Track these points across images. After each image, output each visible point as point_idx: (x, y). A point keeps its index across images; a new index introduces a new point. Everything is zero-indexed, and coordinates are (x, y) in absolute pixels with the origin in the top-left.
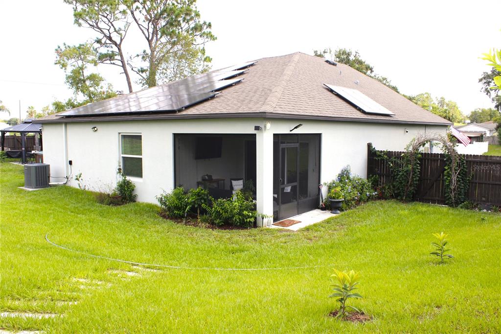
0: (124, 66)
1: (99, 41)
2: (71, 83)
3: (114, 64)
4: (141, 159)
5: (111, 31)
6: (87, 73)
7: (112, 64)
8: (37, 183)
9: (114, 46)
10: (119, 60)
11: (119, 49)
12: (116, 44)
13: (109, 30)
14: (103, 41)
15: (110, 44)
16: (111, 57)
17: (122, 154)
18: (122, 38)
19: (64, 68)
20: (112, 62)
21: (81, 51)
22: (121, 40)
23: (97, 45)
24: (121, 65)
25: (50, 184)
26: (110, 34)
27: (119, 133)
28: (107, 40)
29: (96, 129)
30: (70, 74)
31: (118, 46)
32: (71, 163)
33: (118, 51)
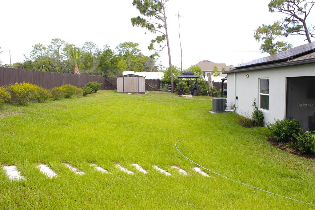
0: (307, 35)
1: (288, 20)
2: (264, 49)
3: (300, 34)
4: (268, 96)
5: (295, 11)
6: (274, 42)
7: (298, 34)
8: (217, 109)
9: (299, 21)
10: (303, 31)
11: (304, 23)
12: (300, 20)
13: (294, 11)
14: (291, 19)
15: (296, 20)
16: (297, 29)
17: (260, 93)
18: (307, 15)
19: (258, 40)
20: (298, 33)
21: (275, 28)
22: (306, 16)
23: (286, 23)
24: (305, 34)
25: (225, 110)
26: (295, 13)
27: (259, 78)
28: (295, 18)
29: (248, 76)
30: (263, 43)
31: (303, 21)
32: (237, 98)
33: (303, 25)
